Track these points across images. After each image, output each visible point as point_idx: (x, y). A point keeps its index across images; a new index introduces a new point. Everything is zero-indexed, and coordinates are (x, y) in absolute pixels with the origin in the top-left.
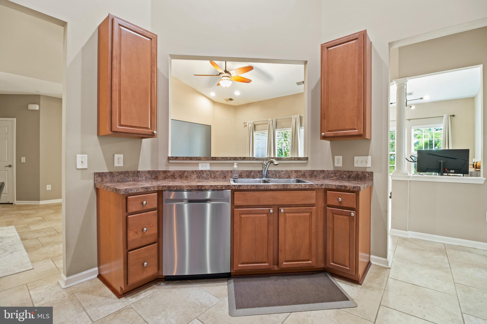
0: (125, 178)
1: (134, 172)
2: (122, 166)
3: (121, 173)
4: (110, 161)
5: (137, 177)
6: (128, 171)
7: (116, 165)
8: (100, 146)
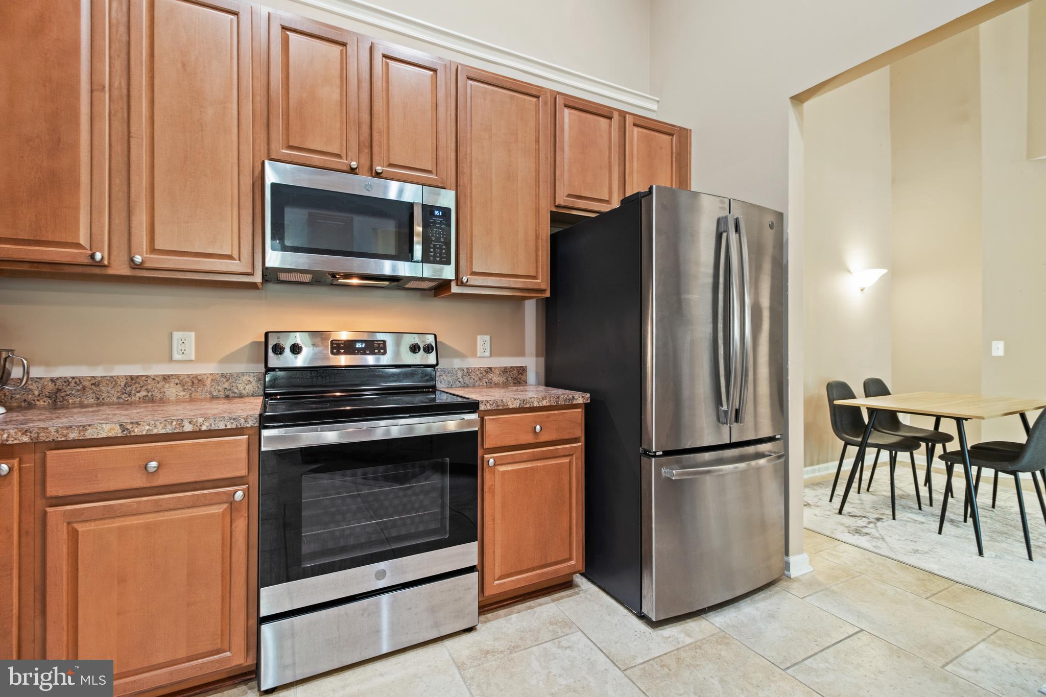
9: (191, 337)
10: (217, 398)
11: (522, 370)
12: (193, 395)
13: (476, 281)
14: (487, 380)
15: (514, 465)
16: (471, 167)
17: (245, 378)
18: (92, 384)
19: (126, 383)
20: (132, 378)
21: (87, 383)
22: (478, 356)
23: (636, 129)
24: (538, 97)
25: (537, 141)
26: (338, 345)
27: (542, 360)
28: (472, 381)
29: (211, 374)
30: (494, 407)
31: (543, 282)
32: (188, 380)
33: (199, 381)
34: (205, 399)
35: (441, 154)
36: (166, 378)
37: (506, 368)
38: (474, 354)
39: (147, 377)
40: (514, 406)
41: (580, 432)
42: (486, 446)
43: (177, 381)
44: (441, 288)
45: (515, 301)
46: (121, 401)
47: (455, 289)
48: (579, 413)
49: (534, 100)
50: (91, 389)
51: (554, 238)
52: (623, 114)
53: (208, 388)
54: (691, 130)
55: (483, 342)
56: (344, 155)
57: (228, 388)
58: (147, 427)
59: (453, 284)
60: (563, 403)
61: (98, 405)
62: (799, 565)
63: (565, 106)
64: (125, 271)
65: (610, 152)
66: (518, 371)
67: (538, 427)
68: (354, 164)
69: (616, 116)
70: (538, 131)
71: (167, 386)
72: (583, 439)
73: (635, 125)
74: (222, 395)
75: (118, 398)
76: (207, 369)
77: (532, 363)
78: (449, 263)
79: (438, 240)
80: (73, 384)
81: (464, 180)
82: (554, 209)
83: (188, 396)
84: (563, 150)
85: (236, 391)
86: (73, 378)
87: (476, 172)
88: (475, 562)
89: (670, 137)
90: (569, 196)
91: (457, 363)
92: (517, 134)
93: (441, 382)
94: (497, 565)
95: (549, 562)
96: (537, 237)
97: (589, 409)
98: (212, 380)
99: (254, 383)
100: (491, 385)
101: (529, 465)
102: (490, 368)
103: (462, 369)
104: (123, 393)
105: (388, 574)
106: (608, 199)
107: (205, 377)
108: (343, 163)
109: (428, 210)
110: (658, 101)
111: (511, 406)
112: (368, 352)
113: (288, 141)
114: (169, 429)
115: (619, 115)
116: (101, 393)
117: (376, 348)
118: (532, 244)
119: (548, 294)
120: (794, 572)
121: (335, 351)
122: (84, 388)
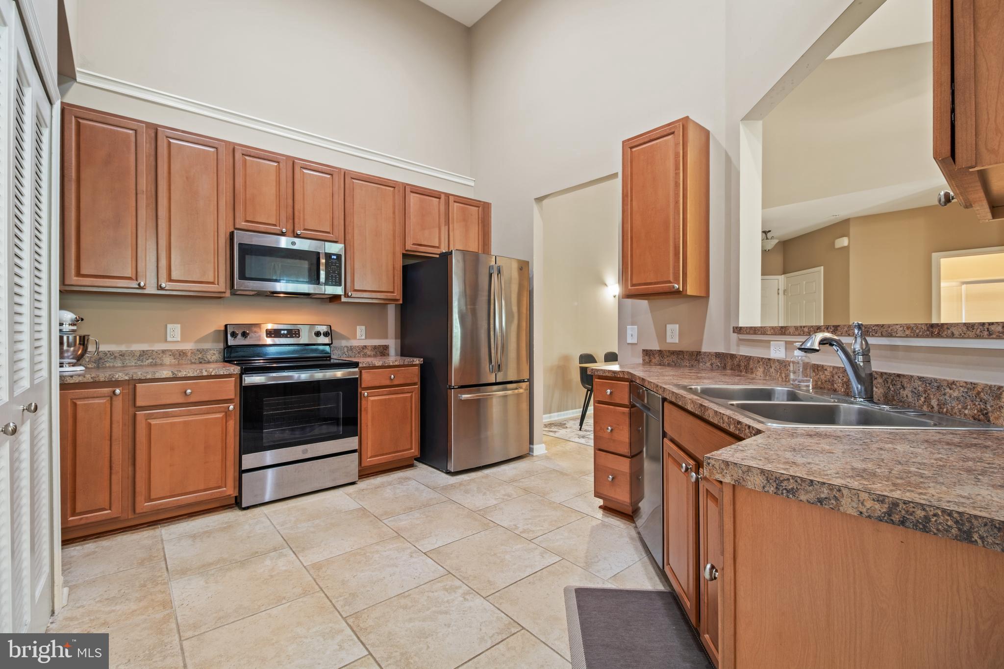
0: (678, 361)
1: (692, 353)
2: (677, 342)
3: (673, 353)
4: (662, 335)
5: (696, 362)
6: (682, 351)
7: (669, 340)
8: (650, 314)
9: (178, 327)
10: (195, 363)
11: (386, 347)
12: (180, 362)
13: (355, 294)
14: (363, 354)
15: (378, 397)
16: (353, 229)
17: (211, 352)
18: (120, 355)
19: (140, 354)
20: (143, 351)
21: (116, 355)
22: (358, 338)
23: (456, 204)
24: (394, 187)
25: (394, 213)
26: (270, 332)
27: (399, 341)
28: (353, 354)
29: (191, 350)
30: (367, 365)
31: (398, 295)
32: (177, 353)
33: (184, 353)
34: (187, 364)
35: (336, 223)
36: (164, 352)
37: (375, 346)
38: (355, 338)
39: (153, 351)
40: (379, 365)
41: (417, 379)
42: (363, 386)
43: (170, 353)
44: (335, 298)
45: (382, 306)
46: (137, 365)
47: (343, 299)
48: (416, 370)
49: (392, 189)
50: (120, 358)
51: (405, 268)
52: (448, 195)
53: (189, 357)
54: (491, 204)
55: (361, 331)
56: (278, 224)
57: (201, 357)
58: (185, 373)
59: (343, 297)
60: (407, 363)
61: (123, 367)
62: (539, 449)
63: (411, 192)
64: (155, 291)
65: (439, 218)
66: (383, 348)
67: (392, 376)
68: (284, 230)
69: (443, 197)
70: (394, 207)
71: (164, 356)
72: (419, 383)
73: (455, 202)
74: (197, 361)
75: (135, 363)
76: (188, 346)
77: (392, 343)
78: (340, 285)
79: (334, 272)
80: (109, 355)
81: (349, 237)
82: (405, 252)
83: (177, 362)
84: (410, 218)
85: (206, 359)
86: (109, 351)
87: (356, 231)
88: (356, 447)
89: (478, 208)
90: (414, 244)
91: (344, 343)
92: (381, 209)
93: (334, 354)
94: (369, 450)
95: (399, 450)
96: (394, 268)
97: (422, 366)
98: (192, 353)
99: (217, 355)
100: (365, 355)
101: (387, 397)
102: (365, 346)
103: (347, 347)
104: (138, 360)
105: (309, 451)
106: (438, 246)
107: (187, 351)
108: (277, 229)
109: (328, 256)
110: (474, 181)
111: (377, 365)
112: (289, 336)
113: (246, 217)
114: (195, 374)
115: (445, 196)
116: (125, 360)
117: (294, 334)
118: (391, 272)
119: (401, 302)
120: (536, 453)
121: (268, 336)
122: (115, 357)
